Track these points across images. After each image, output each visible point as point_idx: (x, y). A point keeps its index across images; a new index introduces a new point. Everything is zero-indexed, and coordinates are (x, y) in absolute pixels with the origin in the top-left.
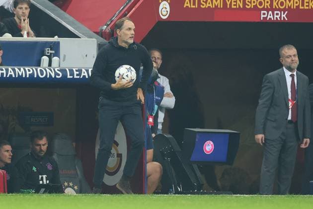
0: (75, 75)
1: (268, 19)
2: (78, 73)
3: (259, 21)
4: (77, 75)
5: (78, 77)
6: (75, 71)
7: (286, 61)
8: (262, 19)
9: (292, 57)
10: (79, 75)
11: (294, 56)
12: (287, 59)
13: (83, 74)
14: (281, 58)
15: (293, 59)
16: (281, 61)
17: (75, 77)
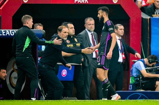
0: (3, 34)
1: (78, 2)
2: (4, 33)
3: (74, 3)
4: (4, 34)
5: (5, 35)
6: (3, 32)
7: (88, 27)
8: (75, 2)
9: (92, 25)
10: (5, 34)
11: (93, 24)
12: (89, 26)
13: (7, 33)
14: (85, 25)
15: (92, 26)
16: (85, 26)
17: (3, 35)
